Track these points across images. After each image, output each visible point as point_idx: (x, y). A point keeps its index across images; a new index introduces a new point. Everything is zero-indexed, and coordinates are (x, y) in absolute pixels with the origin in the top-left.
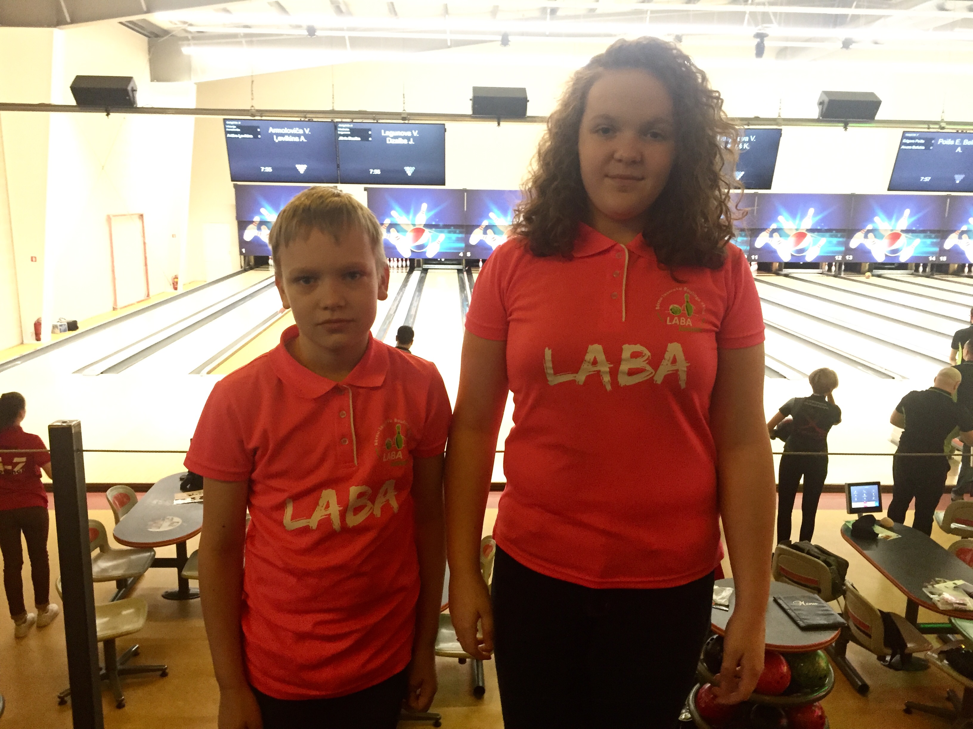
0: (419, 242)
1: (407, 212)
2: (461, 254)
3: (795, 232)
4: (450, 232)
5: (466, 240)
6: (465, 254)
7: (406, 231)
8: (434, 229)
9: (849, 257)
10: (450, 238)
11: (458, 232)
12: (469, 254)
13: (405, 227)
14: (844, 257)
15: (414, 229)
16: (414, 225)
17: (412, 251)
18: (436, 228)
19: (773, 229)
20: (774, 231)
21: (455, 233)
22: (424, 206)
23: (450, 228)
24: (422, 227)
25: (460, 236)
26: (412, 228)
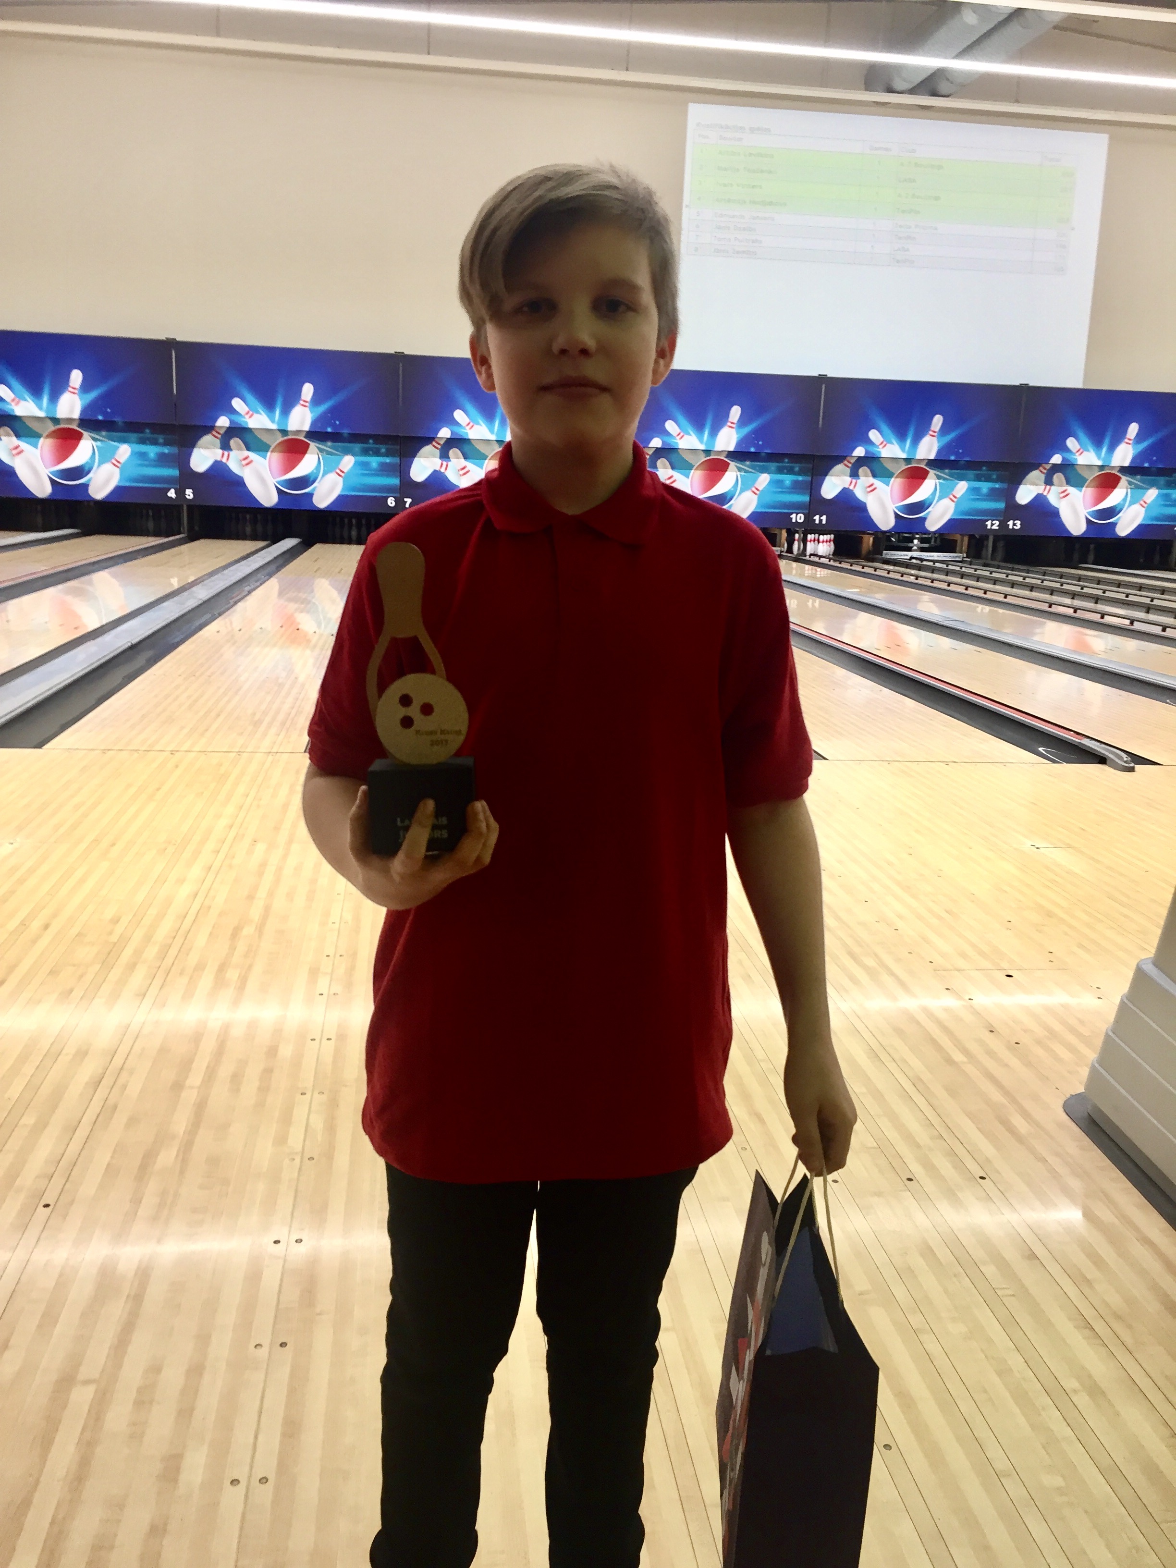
0: (71, 462)
1: (35, 389)
2: (172, 494)
3: (904, 467)
4: (142, 441)
5: (183, 461)
6: (180, 493)
7: (39, 436)
8: (104, 433)
9: (1014, 524)
10: (143, 455)
11: (161, 441)
12: (189, 494)
13: (34, 426)
14: (1004, 525)
15: (54, 432)
16: (56, 421)
17: (53, 482)
18: (107, 430)
19: (859, 459)
20: (861, 462)
21: (155, 443)
22: (76, 377)
23: (144, 433)
24: (74, 426)
25: (166, 450)
26: (52, 427)
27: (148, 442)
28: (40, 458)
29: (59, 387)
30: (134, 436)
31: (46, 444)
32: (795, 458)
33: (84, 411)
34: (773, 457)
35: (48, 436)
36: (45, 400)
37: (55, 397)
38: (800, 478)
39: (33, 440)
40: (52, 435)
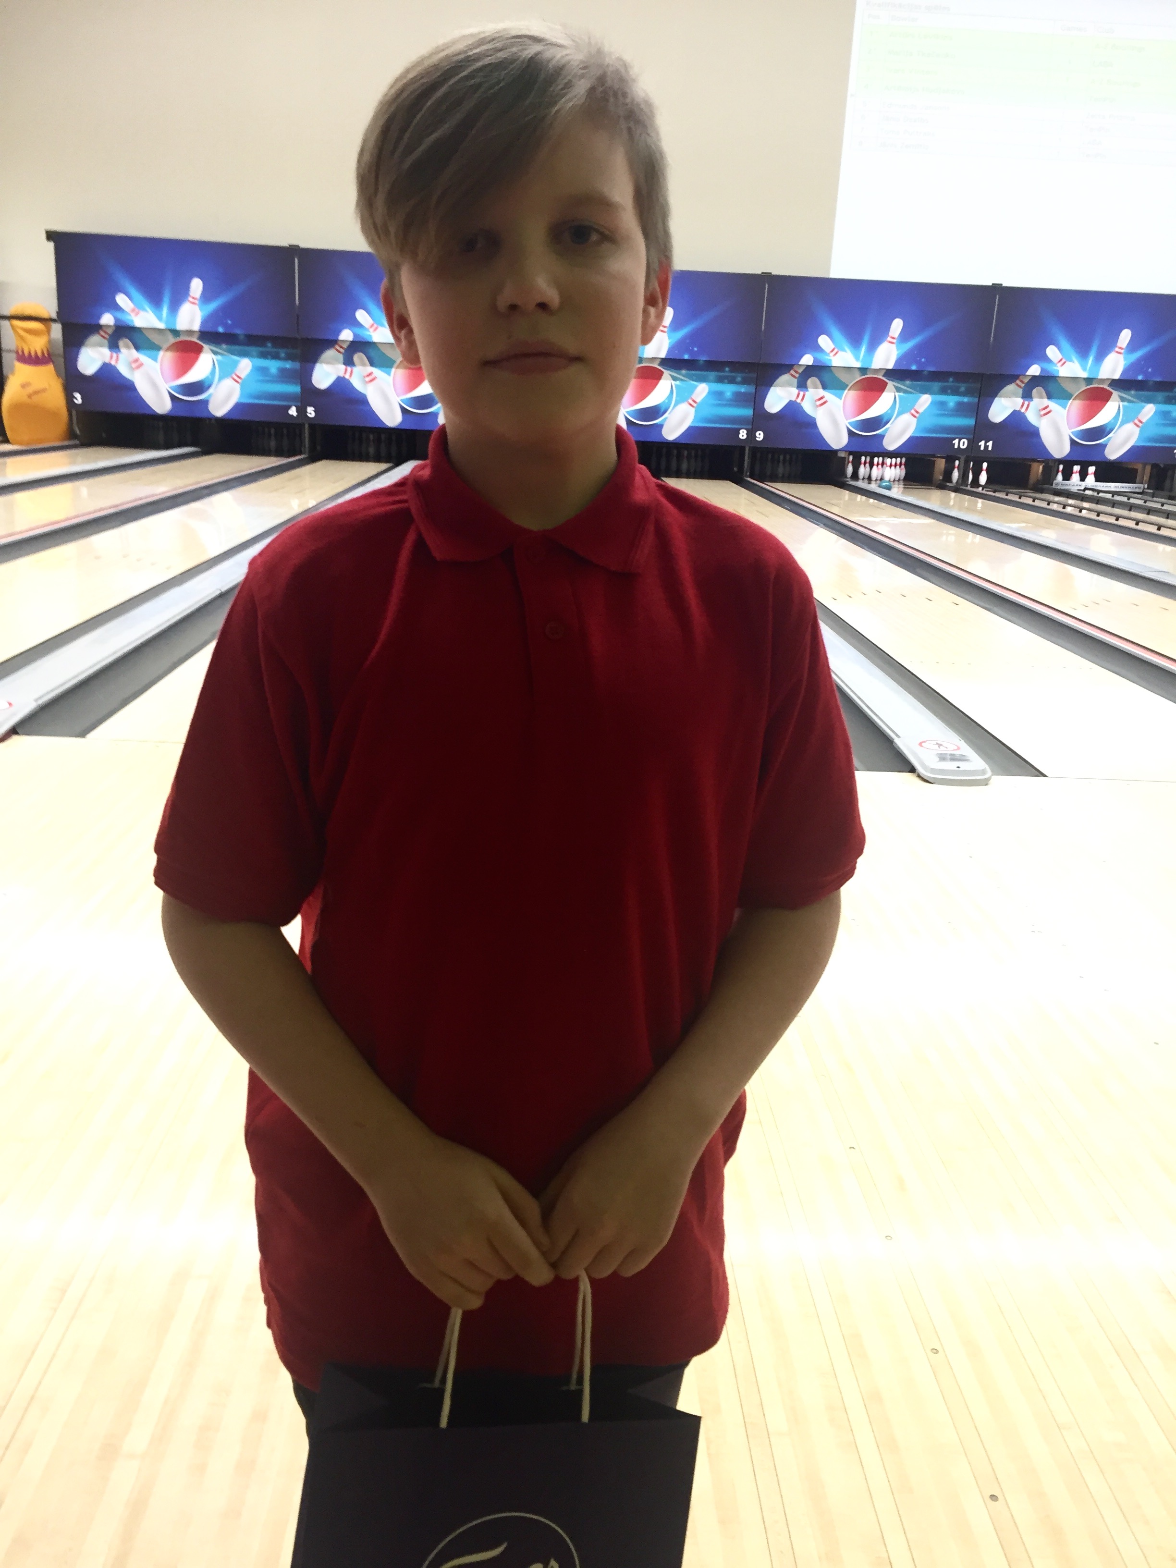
0: (190, 377)
1: (155, 300)
2: (293, 411)
3: (1084, 387)
4: (264, 356)
5: (304, 377)
6: (302, 411)
7: (159, 349)
8: (224, 346)
10: (263, 370)
11: (283, 355)
12: (311, 412)
13: (155, 338)
15: (173, 344)
16: (175, 333)
17: (173, 397)
18: (227, 343)
19: (1034, 377)
20: (1036, 381)
21: (276, 357)
22: (196, 286)
23: (265, 346)
24: (195, 339)
25: (288, 365)
26: (172, 340)
27: (269, 357)
28: (159, 372)
29: (179, 297)
30: (254, 350)
31: (166, 357)
32: (960, 377)
33: (204, 322)
34: (936, 376)
35: (168, 349)
36: (165, 310)
37: (175, 306)
38: (966, 400)
39: (153, 353)
40: (171, 348)
